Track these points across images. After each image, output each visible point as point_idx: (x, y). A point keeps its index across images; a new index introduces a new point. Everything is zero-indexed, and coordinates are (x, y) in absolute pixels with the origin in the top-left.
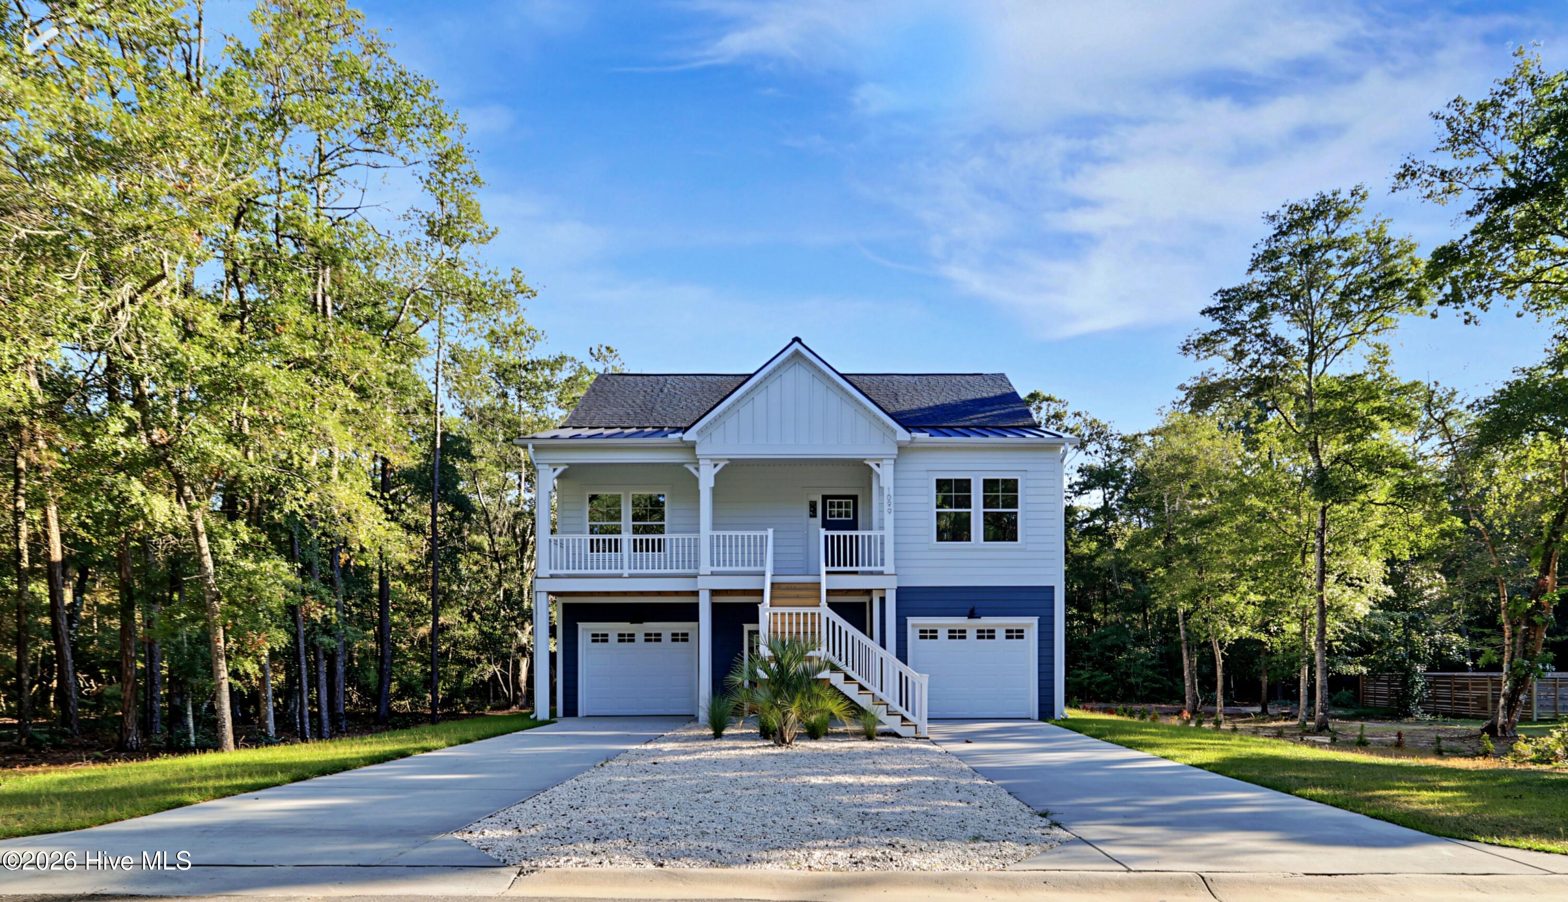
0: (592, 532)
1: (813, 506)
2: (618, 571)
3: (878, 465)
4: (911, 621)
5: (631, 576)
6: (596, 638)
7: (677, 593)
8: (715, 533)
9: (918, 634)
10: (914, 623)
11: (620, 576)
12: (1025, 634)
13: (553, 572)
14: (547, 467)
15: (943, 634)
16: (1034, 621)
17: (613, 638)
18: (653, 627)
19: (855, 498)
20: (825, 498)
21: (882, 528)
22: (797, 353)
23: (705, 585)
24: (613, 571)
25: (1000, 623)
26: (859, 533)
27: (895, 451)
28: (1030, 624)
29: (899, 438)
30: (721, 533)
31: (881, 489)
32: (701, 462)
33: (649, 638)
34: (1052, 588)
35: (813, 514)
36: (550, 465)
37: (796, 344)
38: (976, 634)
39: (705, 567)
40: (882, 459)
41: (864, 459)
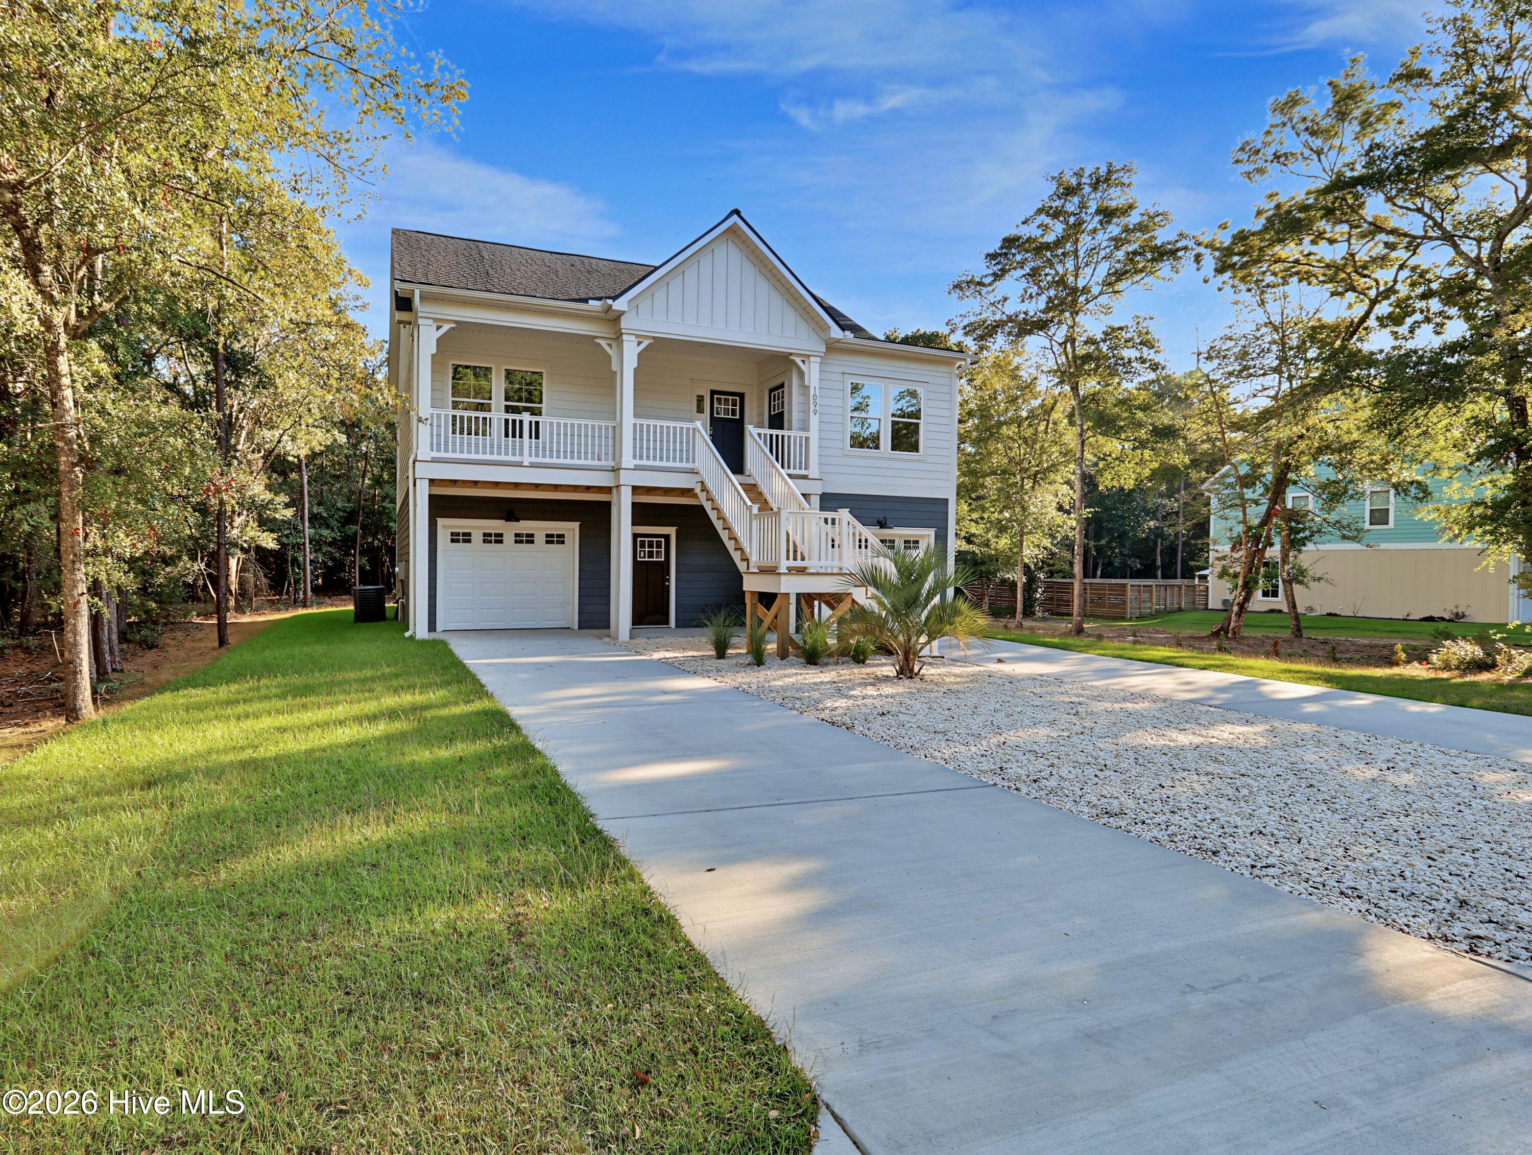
0: (454, 408)
1: (700, 399)
2: (517, 459)
3: (803, 362)
5: (533, 466)
6: (455, 538)
7: (588, 489)
8: (639, 421)
11: (520, 465)
13: (436, 454)
14: (430, 322)
16: (931, 532)
17: (477, 537)
18: (525, 526)
19: (742, 396)
20: (713, 393)
21: (805, 428)
22: (734, 230)
23: (628, 479)
24: (510, 458)
26: (785, 433)
27: (823, 349)
28: (927, 536)
29: (833, 335)
30: (645, 422)
31: (805, 388)
32: (625, 337)
33: (519, 539)
34: (946, 501)
35: (700, 410)
36: (435, 320)
37: (735, 218)
39: (628, 461)
40: (809, 356)
41: (791, 354)
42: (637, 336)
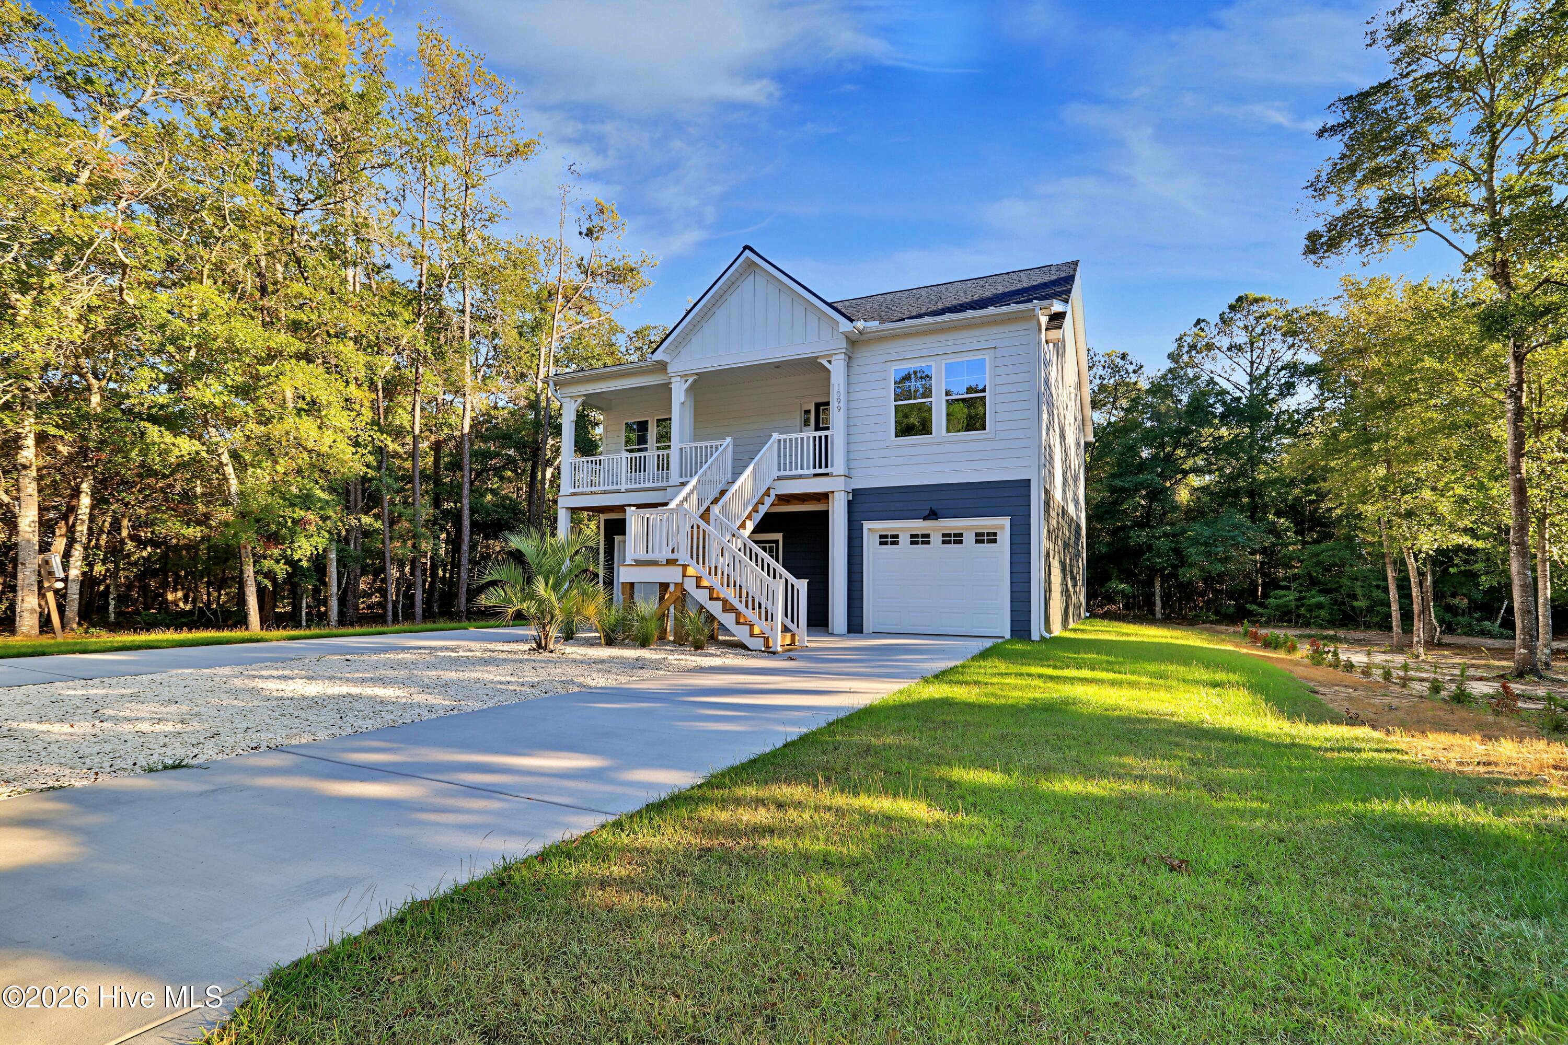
3: (830, 362)
4: (867, 525)
5: (627, 491)
9: (878, 540)
10: (871, 529)
11: (619, 492)
12: (998, 538)
15: (904, 539)
16: (1006, 521)
22: (748, 261)
25: (968, 525)
26: (810, 434)
27: (844, 344)
28: (1002, 525)
29: (842, 329)
32: (673, 380)
34: (1027, 482)
35: (807, 423)
37: (747, 252)
38: (940, 539)
40: (832, 355)
41: (817, 357)
42: (681, 376)
